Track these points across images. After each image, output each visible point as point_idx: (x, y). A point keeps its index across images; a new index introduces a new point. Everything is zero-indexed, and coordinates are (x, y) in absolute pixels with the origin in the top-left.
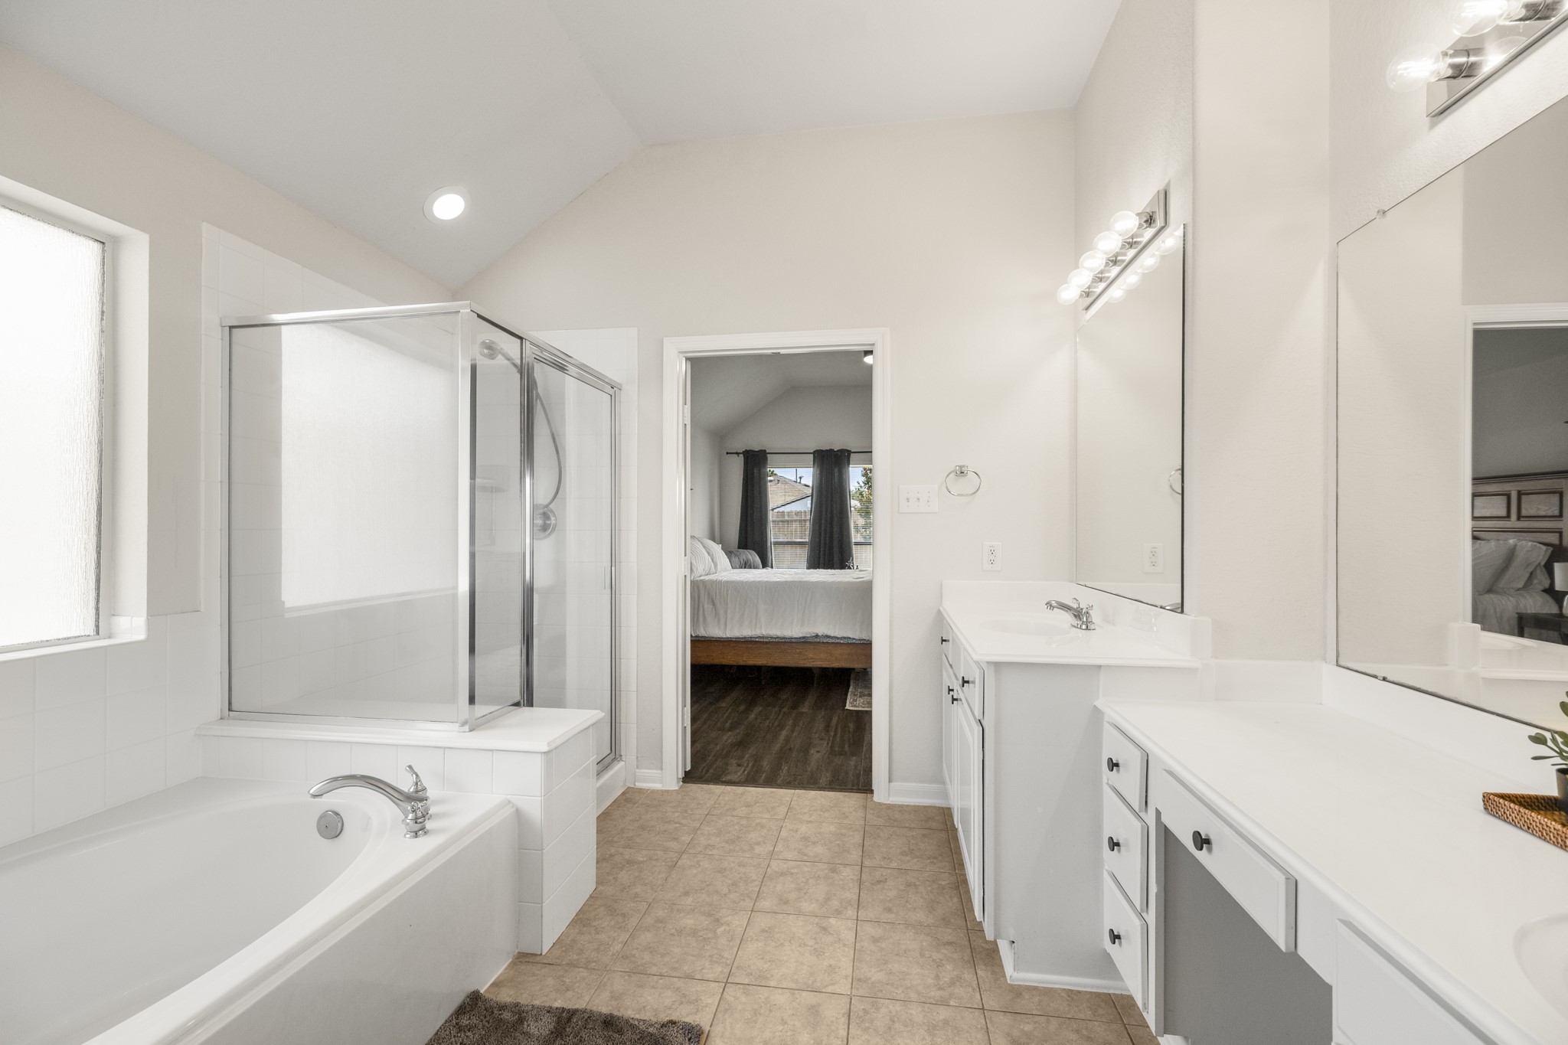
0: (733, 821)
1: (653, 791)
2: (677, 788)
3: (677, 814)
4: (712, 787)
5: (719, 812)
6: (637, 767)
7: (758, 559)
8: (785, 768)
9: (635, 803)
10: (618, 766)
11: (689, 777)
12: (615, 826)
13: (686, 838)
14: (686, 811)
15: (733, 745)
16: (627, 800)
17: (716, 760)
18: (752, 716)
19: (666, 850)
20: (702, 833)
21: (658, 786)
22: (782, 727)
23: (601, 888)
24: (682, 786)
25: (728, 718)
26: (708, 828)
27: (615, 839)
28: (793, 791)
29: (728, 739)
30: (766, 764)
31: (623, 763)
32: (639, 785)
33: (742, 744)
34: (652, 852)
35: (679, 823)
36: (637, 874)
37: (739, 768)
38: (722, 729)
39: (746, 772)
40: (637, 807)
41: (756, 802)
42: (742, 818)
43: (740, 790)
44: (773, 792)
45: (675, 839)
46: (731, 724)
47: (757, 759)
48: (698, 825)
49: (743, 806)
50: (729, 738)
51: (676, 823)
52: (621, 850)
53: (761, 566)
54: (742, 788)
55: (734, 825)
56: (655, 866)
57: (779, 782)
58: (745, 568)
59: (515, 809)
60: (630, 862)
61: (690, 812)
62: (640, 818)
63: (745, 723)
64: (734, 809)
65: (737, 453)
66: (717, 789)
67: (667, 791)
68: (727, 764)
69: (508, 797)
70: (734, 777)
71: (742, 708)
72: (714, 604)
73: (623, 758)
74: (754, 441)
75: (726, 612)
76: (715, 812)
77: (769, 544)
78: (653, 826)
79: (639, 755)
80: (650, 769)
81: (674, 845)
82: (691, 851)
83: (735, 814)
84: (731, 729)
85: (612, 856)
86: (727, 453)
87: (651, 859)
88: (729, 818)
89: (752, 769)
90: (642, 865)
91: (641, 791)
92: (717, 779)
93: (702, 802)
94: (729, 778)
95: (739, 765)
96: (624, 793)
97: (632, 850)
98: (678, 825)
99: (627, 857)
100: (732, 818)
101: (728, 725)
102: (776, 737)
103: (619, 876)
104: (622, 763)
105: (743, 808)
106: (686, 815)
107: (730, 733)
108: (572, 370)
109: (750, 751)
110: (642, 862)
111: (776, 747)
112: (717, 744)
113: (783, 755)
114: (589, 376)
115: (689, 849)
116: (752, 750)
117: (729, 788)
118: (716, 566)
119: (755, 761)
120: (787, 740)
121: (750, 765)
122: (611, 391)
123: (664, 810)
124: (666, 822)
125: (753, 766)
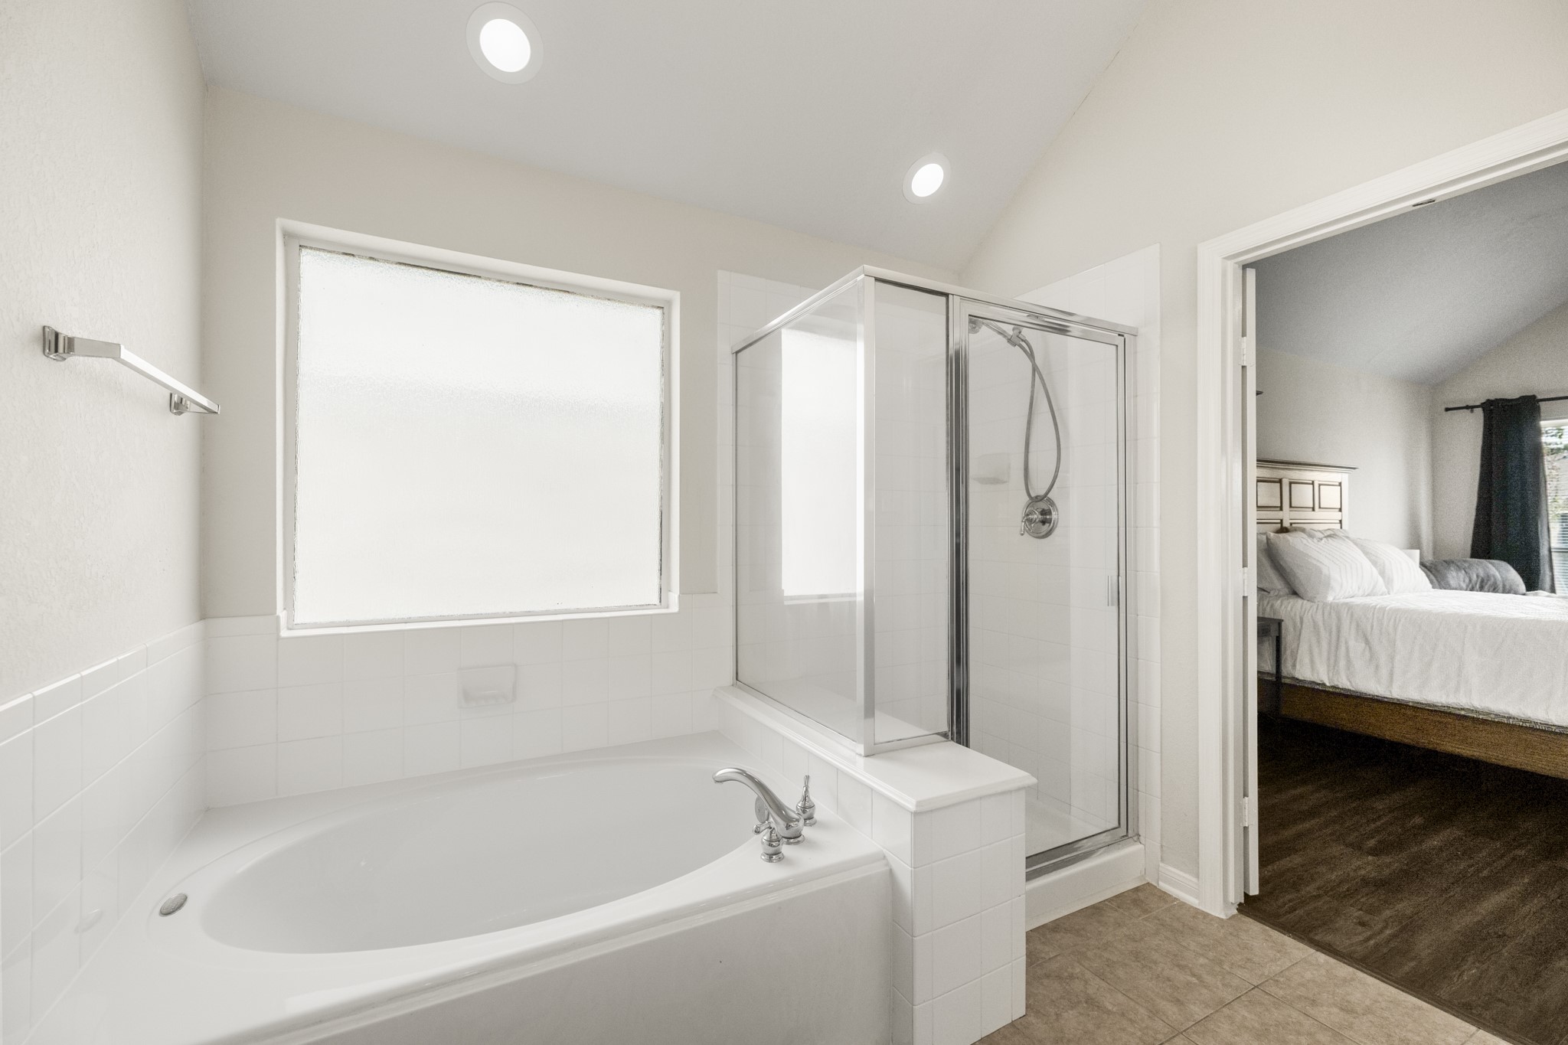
0: (1301, 1024)
1: (1183, 905)
2: (1223, 916)
3: (1202, 960)
4: (1288, 941)
5: (1281, 993)
6: (1162, 860)
7: (1514, 576)
8: (1471, 972)
9: (1146, 911)
10: (1132, 849)
11: (1249, 906)
12: (1100, 933)
13: (1198, 1011)
14: (1220, 963)
15: (1365, 881)
16: (1136, 902)
17: (1319, 896)
18: (1435, 842)
19: (1154, 1013)
20: (1229, 1017)
21: (1192, 901)
22: (1496, 882)
23: (1032, 1019)
24: (1233, 917)
25: (1377, 831)
26: (1246, 1014)
27: (1090, 954)
28: (1473, 1029)
29: (1359, 868)
30: (1425, 945)
31: (1141, 846)
32: (1163, 886)
33: (1387, 886)
34: (1132, 1004)
35: (1199, 977)
36: (1090, 1027)
37: (1360, 928)
38: (1358, 847)
39: (1372, 942)
40: (1146, 920)
41: (1368, 1011)
42: (1324, 1027)
43: (1344, 970)
44: (1420, 1008)
45: (1178, 1002)
46: (1380, 842)
47: (1410, 927)
48: (1231, 998)
49: (1335, 1005)
50: (1366, 866)
51: (1194, 975)
52: (1088, 975)
53: (1522, 587)
54: (1351, 969)
55: (1299, 1033)
56: (1124, 1030)
57: (1444, 993)
58: (1481, 589)
59: (887, 868)
60: (1091, 1002)
61: (1226, 967)
62: (1142, 939)
63: (1415, 849)
64: (1314, 1003)
65: (1470, 408)
66: (1297, 950)
67: (1206, 915)
68: (1337, 913)
69: (884, 850)
70: (1341, 942)
71: (1418, 820)
72: (1367, 642)
73: (1142, 839)
74: (1508, 385)
75: (1392, 659)
76: (1273, 989)
77: (1544, 552)
78: (1156, 963)
79: (1164, 844)
80: (1181, 870)
81: (1171, 1010)
82: (1194, 1037)
83: (1310, 1011)
84: (1375, 852)
85: (1071, 977)
86: (1447, 409)
87: (1123, 1015)
88: (1295, 1014)
89: (1389, 941)
90: (1105, 1016)
91: (1164, 896)
92: (1303, 931)
93: (1256, 959)
94: (1329, 938)
95: (1362, 924)
96: (1137, 889)
97: (1104, 984)
98: (1194, 980)
99: (1090, 991)
100: (1302, 1018)
101: (1372, 843)
102: (1477, 898)
103: (1065, 1015)
104: (1137, 847)
105: (1335, 1010)
106: (1217, 969)
107: (1370, 858)
108: (1075, 329)
109: (1400, 906)
110: (1109, 1012)
111: (1465, 920)
112: (1332, 870)
113: (1473, 942)
114: (1095, 330)
115: (1194, 1032)
116: (1405, 906)
117: (1322, 957)
118: (1388, 582)
119: (1403, 929)
120: (1501, 915)
121: (1388, 932)
122: (1119, 341)
123: (1184, 944)
124: (1178, 966)
125: (1394, 936)
